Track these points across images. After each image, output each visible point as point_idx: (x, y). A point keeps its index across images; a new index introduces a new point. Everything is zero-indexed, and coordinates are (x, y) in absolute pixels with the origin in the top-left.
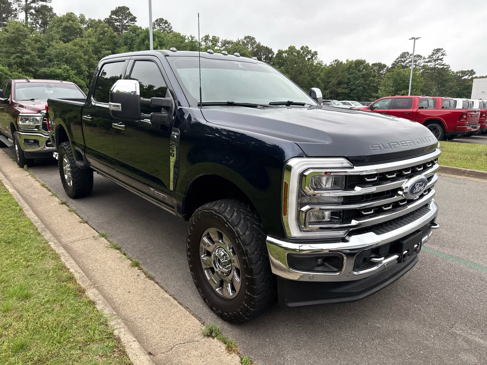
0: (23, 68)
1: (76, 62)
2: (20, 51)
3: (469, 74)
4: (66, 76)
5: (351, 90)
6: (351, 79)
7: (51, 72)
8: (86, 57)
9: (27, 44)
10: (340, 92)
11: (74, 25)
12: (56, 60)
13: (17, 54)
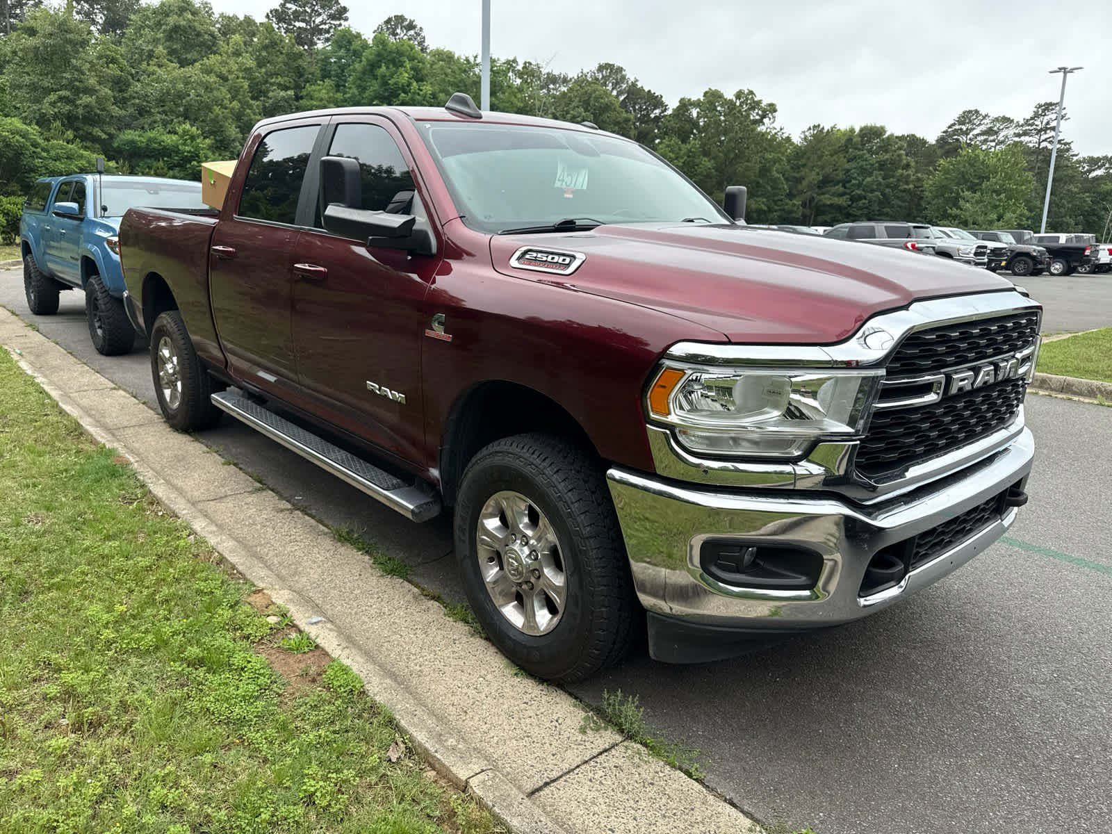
0: (76, 130)
1: (212, 116)
2: (70, 86)
3: (1107, 165)
4: (188, 152)
5: (853, 199)
6: (853, 171)
7: (150, 140)
8: (236, 104)
9: (88, 65)
10: (828, 203)
11: (196, 24)
12: (157, 110)
13: (61, 93)
